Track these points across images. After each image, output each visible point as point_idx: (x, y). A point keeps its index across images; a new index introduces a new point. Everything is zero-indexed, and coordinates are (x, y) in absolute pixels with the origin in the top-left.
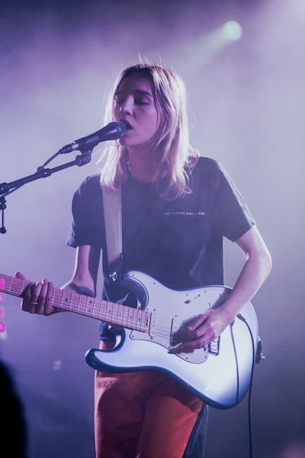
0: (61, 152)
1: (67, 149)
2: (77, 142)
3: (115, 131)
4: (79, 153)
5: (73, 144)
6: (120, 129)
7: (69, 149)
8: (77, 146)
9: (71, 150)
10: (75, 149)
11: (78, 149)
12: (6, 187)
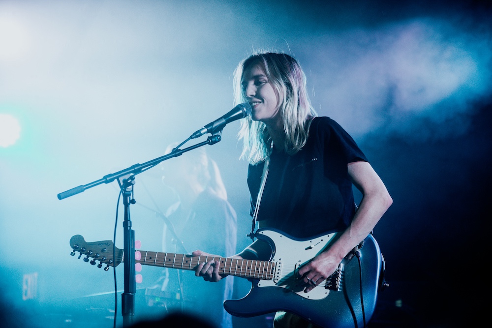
0: (191, 138)
1: (197, 134)
2: (206, 127)
3: (241, 112)
4: (210, 135)
5: (202, 129)
6: (245, 109)
7: (198, 134)
8: (206, 130)
9: (201, 135)
10: (204, 133)
11: (207, 132)
12: (139, 167)
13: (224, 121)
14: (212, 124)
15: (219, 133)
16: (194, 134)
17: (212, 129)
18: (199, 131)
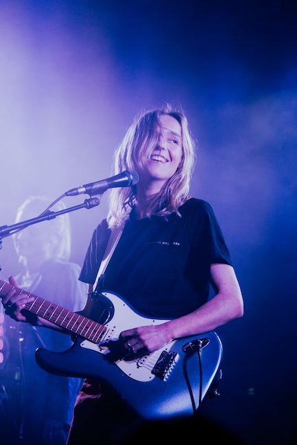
0: (66, 194)
1: (73, 193)
2: (85, 186)
3: (126, 178)
4: (87, 196)
6: (131, 177)
7: (75, 192)
8: (84, 189)
9: (77, 194)
10: (81, 193)
11: (85, 193)
12: (6, 229)
13: (106, 184)
14: (92, 184)
15: (98, 196)
16: (70, 191)
17: (91, 190)
18: (76, 189)
